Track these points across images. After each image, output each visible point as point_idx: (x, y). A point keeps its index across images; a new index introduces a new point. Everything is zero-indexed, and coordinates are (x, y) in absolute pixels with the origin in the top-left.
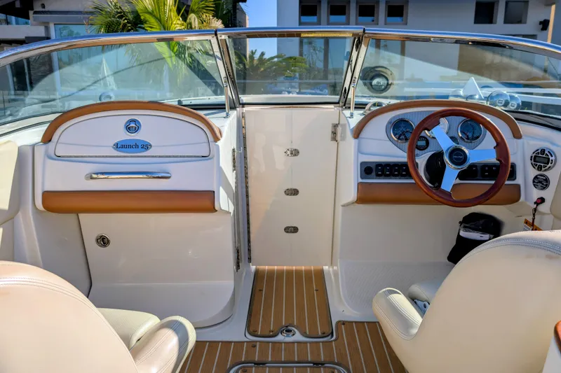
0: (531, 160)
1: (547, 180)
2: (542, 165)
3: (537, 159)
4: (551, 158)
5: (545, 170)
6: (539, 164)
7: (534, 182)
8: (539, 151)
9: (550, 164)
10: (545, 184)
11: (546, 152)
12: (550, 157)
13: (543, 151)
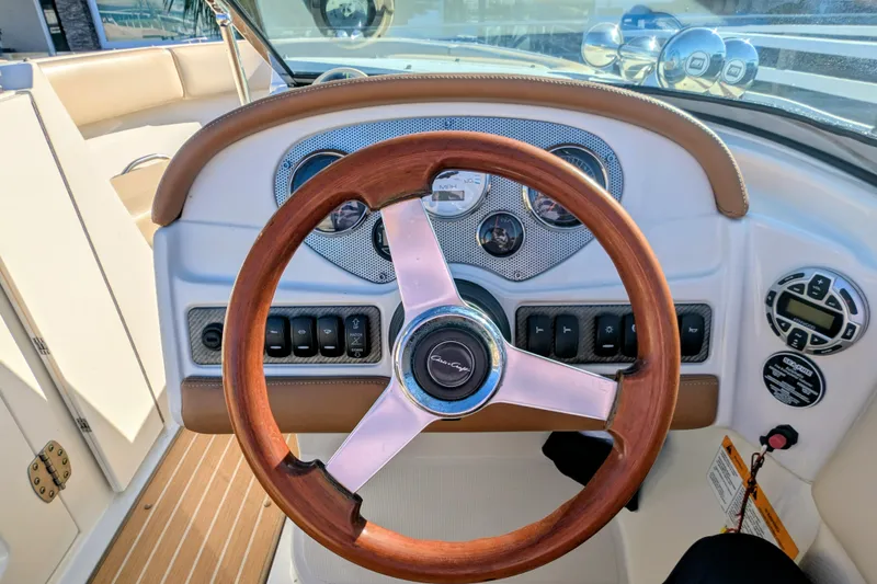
0: (769, 303)
1: (816, 383)
2: (810, 332)
3: (793, 307)
4: (848, 318)
5: (817, 352)
6: (794, 325)
7: (767, 371)
8: (806, 281)
9: (838, 339)
10: (807, 391)
11: (833, 291)
12: (845, 311)
13: (820, 286)
